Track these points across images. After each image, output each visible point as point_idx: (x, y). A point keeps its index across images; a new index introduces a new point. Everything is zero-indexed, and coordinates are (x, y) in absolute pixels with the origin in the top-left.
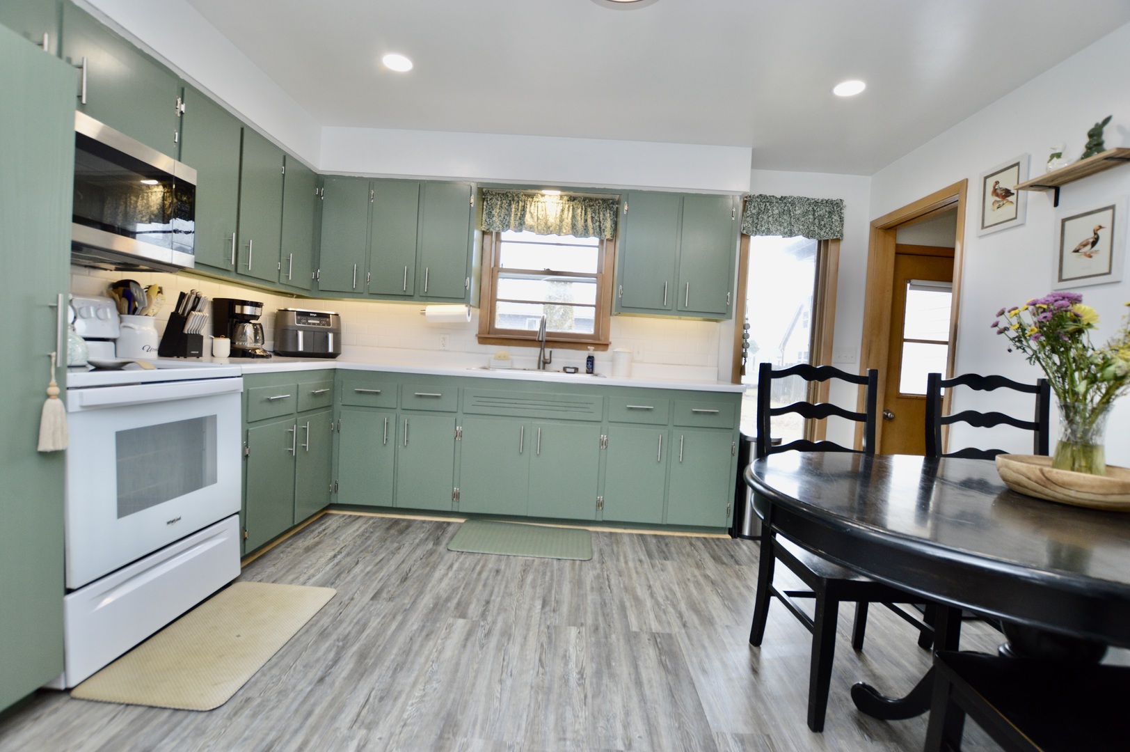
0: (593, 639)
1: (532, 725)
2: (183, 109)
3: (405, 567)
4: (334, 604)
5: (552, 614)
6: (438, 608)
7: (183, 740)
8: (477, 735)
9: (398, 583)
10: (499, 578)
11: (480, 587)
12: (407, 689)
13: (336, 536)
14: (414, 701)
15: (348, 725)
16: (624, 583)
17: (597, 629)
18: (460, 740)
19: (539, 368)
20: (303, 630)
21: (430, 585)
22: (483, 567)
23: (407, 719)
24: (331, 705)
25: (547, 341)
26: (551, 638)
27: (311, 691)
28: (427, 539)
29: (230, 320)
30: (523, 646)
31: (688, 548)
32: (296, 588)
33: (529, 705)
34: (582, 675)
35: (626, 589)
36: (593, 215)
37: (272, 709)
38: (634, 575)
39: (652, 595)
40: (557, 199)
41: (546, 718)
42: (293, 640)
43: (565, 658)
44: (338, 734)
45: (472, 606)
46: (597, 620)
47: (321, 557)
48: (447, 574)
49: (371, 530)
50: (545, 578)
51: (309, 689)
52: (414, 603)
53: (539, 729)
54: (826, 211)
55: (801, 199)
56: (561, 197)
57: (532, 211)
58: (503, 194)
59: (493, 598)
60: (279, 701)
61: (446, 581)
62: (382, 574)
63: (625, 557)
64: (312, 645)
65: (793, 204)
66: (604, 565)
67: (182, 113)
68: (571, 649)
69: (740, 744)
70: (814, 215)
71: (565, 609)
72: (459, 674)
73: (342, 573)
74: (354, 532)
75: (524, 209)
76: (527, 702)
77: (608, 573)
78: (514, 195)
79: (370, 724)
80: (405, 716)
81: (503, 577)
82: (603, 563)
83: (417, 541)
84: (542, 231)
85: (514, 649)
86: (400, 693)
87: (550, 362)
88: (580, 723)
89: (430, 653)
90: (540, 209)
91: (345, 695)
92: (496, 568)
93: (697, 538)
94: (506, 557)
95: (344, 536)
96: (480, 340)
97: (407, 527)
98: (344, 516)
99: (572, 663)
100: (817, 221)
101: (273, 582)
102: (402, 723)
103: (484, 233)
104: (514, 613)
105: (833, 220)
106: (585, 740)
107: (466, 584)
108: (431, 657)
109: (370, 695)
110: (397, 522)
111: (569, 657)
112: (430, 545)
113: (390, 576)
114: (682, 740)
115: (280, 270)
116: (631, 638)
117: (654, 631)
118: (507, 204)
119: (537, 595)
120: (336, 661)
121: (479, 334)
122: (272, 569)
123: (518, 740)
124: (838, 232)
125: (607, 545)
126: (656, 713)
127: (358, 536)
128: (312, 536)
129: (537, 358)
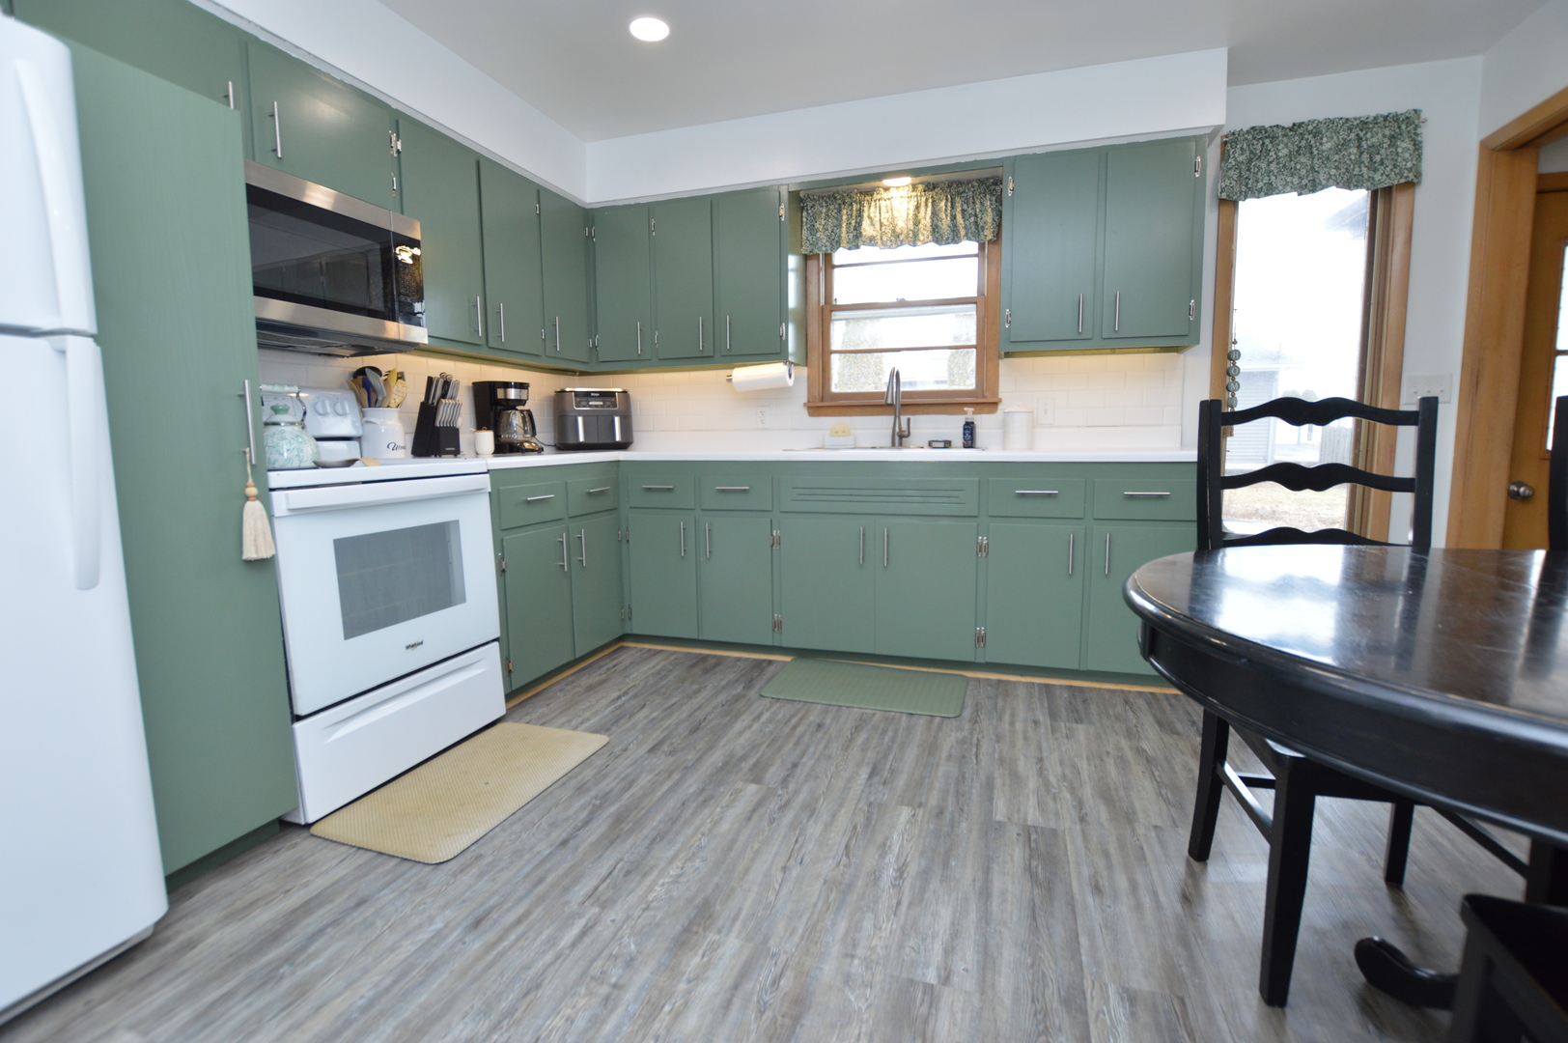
0: (931, 826)
1: (811, 932)
2: (399, 148)
3: (700, 715)
4: (603, 754)
5: (880, 788)
6: (728, 767)
7: (402, 893)
8: (734, 933)
9: (685, 734)
10: (820, 735)
11: (790, 745)
12: (662, 864)
13: (626, 674)
14: (666, 880)
15: (580, 900)
16: (1001, 752)
17: (941, 813)
18: (712, 936)
19: (893, 445)
20: (559, 783)
21: (725, 739)
22: (801, 720)
23: (652, 902)
24: (566, 874)
25: (903, 405)
26: (872, 819)
27: (549, 855)
28: (737, 680)
29: (494, 407)
30: (828, 826)
31: (1120, 708)
32: (565, 733)
33: (815, 905)
34: (902, 874)
35: (1001, 761)
36: (965, 206)
37: (503, 869)
38: (1020, 741)
39: (1041, 772)
40: (906, 192)
41: (834, 924)
42: (545, 793)
43: (884, 848)
44: (566, 909)
45: (773, 769)
46: (944, 800)
47: (602, 698)
48: (750, 726)
49: (671, 668)
50: (883, 738)
51: (548, 851)
52: (699, 760)
53: (819, 937)
54: (1384, 136)
55: (1332, 121)
56: (914, 187)
57: (872, 215)
58: (829, 197)
59: (804, 760)
60: (512, 862)
61: (747, 734)
62: (670, 721)
63: (1012, 716)
64: (566, 800)
65: (1317, 133)
66: (977, 726)
67: (398, 152)
68: (895, 837)
69: (1127, 1005)
70: (1359, 147)
71: (901, 782)
72: (733, 854)
73: (621, 718)
74: (650, 669)
75: (860, 214)
76: (814, 900)
77: (980, 737)
78: (845, 195)
79: (606, 901)
80: (650, 898)
81: (825, 733)
82: (976, 722)
83: (724, 683)
84: (889, 243)
85: (814, 829)
86: (652, 868)
87: (909, 435)
88: (880, 938)
89: (702, 824)
90: (883, 209)
91: (586, 863)
92: (818, 721)
93: (1140, 693)
94: (836, 708)
95: (636, 674)
96: (811, 411)
97: (716, 665)
98: (642, 650)
99: (891, 856)
100: (1365, 156)
101: (542, 725)
102: (644, 906)
103: (806, 258)
104: (827, 782)
105: (1400, 150)
106: (881, 961)
107: (773, 740)
108: (703, 829)
109: (615, 868)
110: (704, 658)
111: (890, 847)
112: (739, 689)
113: (678, 724)
114: (1032, 984)
115: (544, 340)
116: (991, 829)
117: (1029, 823)
118: (836, 211)
119: (866, 760)
120: (587, 822)
121: (809, 402)
122: (545, 710)
123: (787, 947)
124: (1410, 170)
125: (989, 698)
126: (1001, 939)
127: (654, 675)
128: (599, 672)
129: (891, 431)
